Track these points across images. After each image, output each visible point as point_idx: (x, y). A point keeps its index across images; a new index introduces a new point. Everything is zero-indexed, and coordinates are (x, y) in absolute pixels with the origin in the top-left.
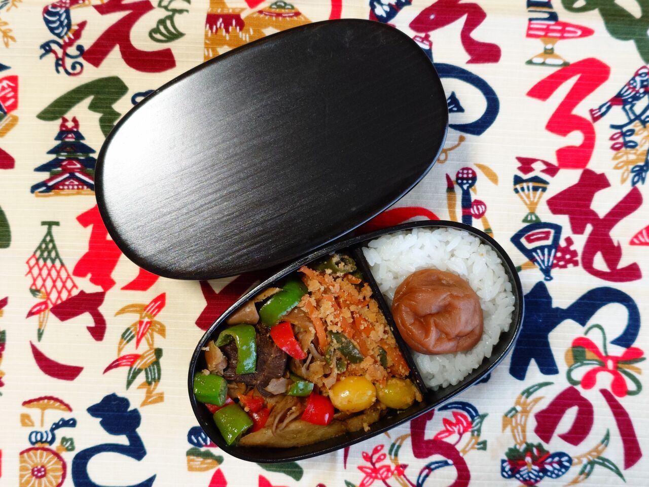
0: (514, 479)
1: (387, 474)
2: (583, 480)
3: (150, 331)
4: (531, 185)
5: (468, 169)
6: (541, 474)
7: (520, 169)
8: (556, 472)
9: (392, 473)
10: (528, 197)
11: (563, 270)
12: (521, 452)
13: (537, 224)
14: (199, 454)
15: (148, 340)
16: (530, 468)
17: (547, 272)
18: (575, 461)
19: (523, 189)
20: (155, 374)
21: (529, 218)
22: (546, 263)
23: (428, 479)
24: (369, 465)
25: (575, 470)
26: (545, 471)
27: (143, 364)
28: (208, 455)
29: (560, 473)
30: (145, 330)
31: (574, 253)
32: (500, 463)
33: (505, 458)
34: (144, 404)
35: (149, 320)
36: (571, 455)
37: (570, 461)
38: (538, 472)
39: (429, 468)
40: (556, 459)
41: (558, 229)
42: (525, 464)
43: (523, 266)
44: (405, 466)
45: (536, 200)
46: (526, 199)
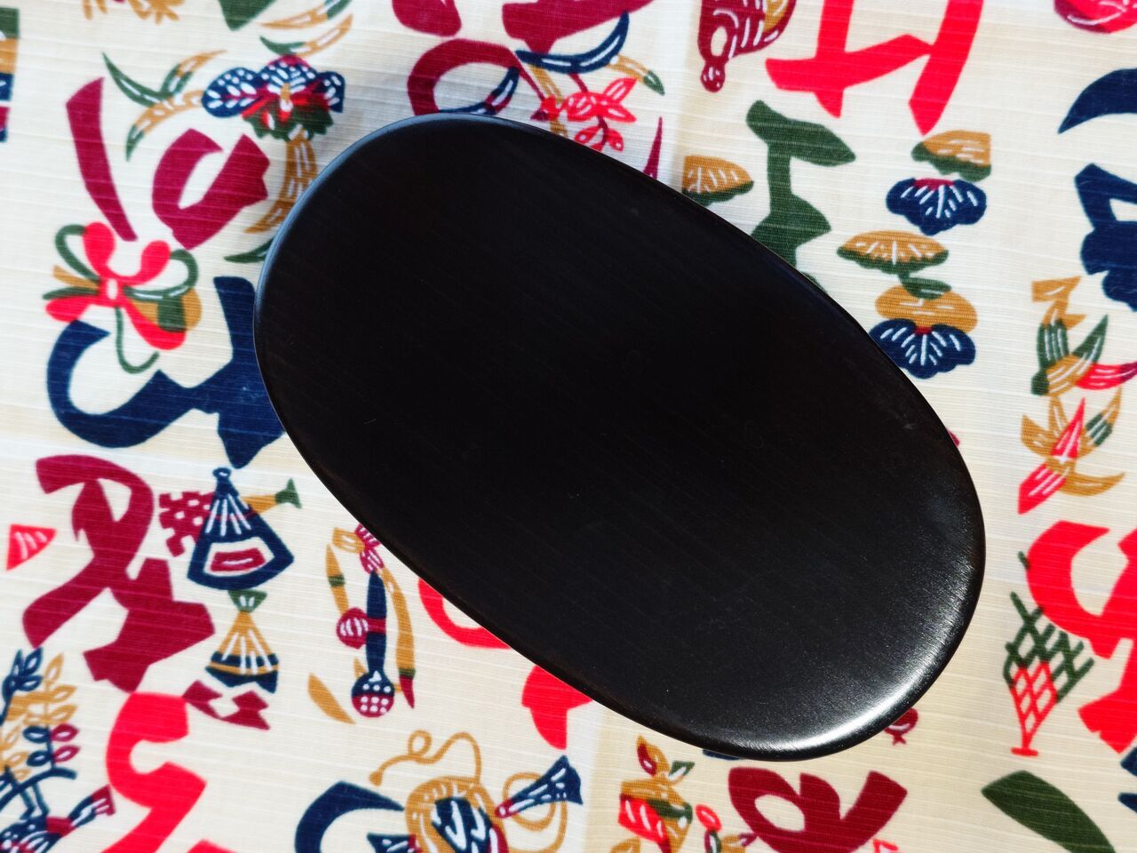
0: (319, 70)
1: (576, 102)
3: (1057, 435)
6: (265, 77)
7: (263, 705)
8: (236, 80)
9: (565, 104)
10: (250, 645)
11: (191, 488)
13: (237, 587)
14: (963, 166)
15: (1062, 415)
16: (286, 89)
17: (225, 488)
18: (196, 100)
20: (1050, 341)
21: (252, 600)
22: (225, 505)
23: (494, 86)
24: (612, 125)
25: (200, 81)
26: (258, 82)
27: (1073, 365)
28: (945, 164)
29: (228, 77)
30: (1065, 436)
31: (166, 521)
34: (1072, 283)
35: (1057, 457)
36: (203, 111)
37: (206, 100)
38: (269, 81)
39: (491, 107)
40: (231, 104)
41: (196, 574)
42: (295, 97)
43: (274, 503)
44: (539, 115)
45: (235, 637)
46: (255, 640)
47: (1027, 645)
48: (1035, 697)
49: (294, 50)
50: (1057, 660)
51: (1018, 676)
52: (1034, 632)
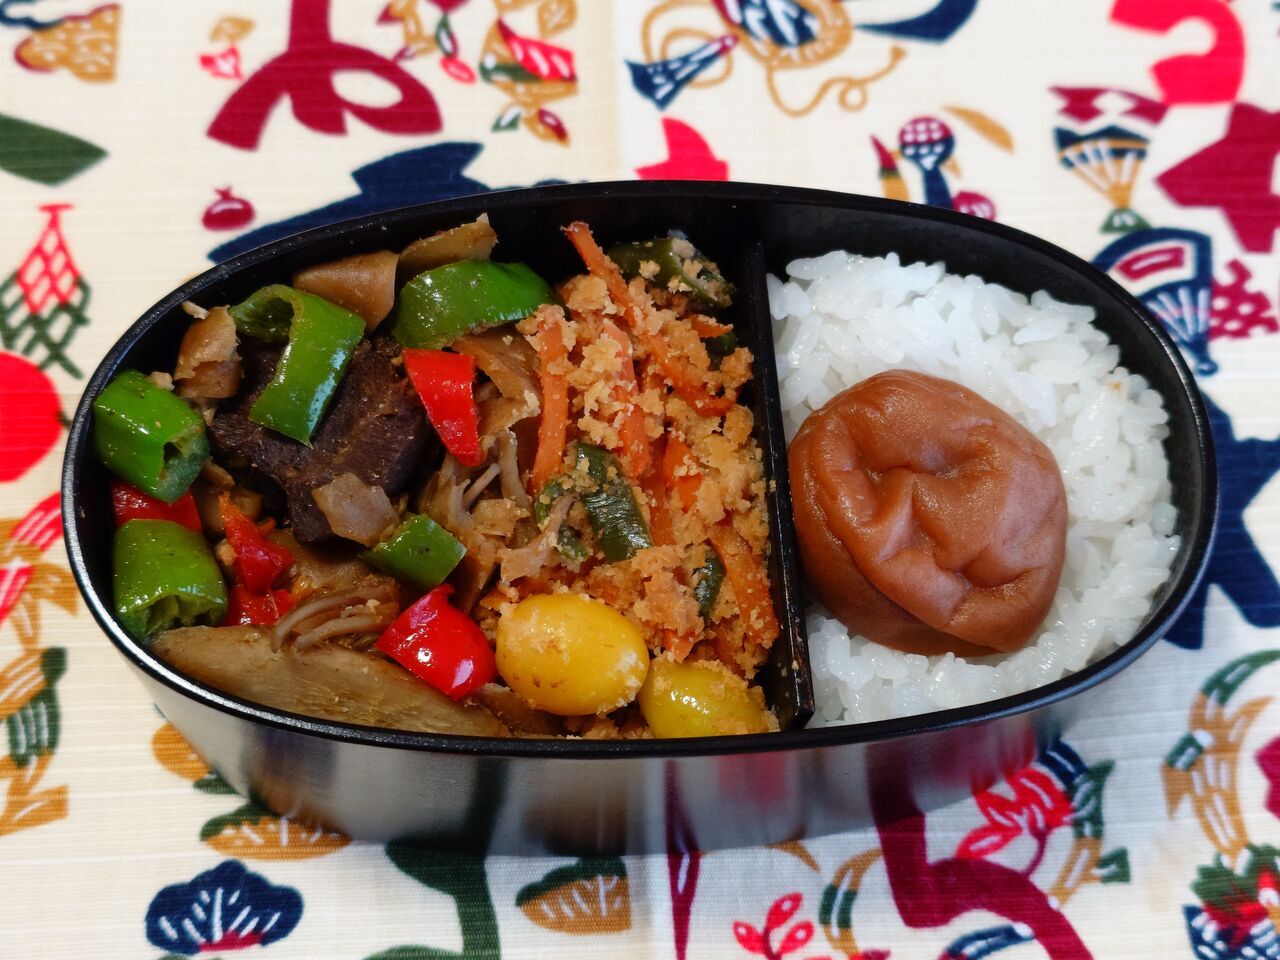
4: (1104, 145)
5: (928, 120)
10: (1102, 172)
12: (1240, 878)
13: (1143, 234)
19: (1083, 157)
32: (1180, 919)
33: (1196, 901)
39: (958, 958)
47: (59, 328)
48: (47, 272)
50: (18, 317)
51: (71, 292)
52: (51, 345)
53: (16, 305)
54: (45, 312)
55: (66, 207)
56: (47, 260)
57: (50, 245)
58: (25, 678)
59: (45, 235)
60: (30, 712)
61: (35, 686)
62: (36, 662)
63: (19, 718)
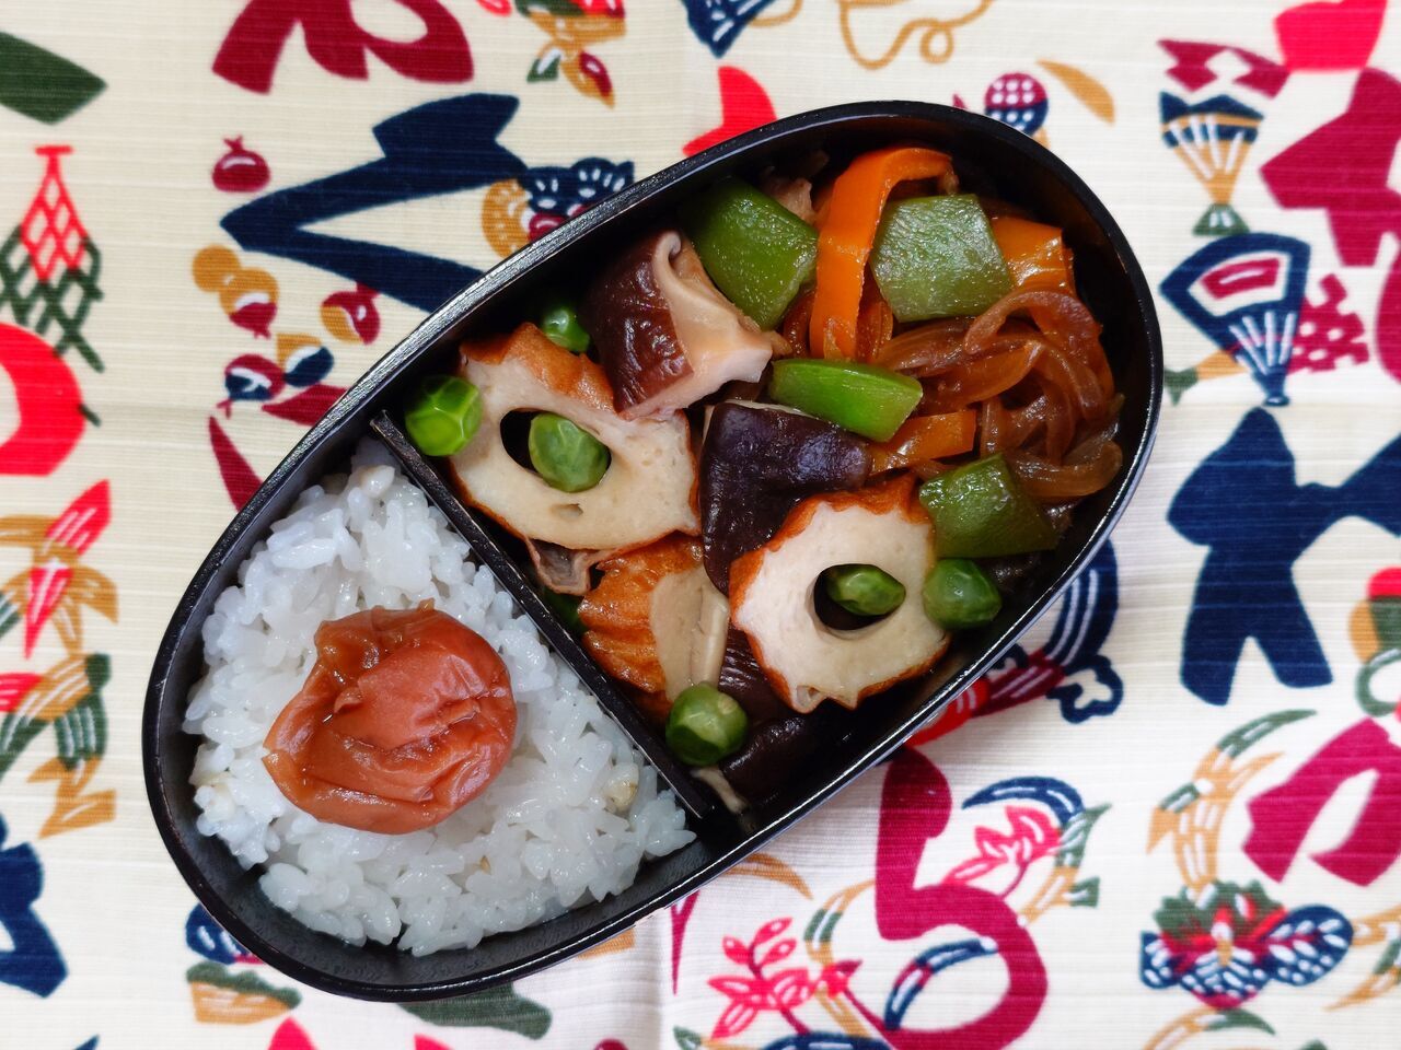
0: (1177, 989)
1: (797, 993)
2: (1387, 988)
3: (68, 600)
4: (1212, 121)
5: (1020, 78)
6: (1259, 974)
7: (1176, 73)
8: (1304, 966)
9: (813, 989)
10: (1206, 156)
11: (1323, 376)
12: (1199, 911)
13: (1238, 239)
14: (225, 981)
15: (61, 630)
16: (1225, 958)
17: (1273, 382)
18: (1362, 931)
19: (1188, 133)
21: (1213, 223)
22: (1270, 357)
23: (920, 998)
24: (744, 971)
25: (1360, 962)
26: (1270, 965)
27: (49, 706)
29: (1317, 970)
30: (52, 600)
31: (1352, 324)
32: (1137, 943)
33: (1155, 929)
34: (52, 827)
35: (63, 567)
36: (1349, 915)
37: (1346, 931)
38: (1251, 967)
39: (924, 966)
40: (1305, 927)
41: (1300, 253)
42: (1208, 945)
43: (1202, 370)
44: (850, 967)
45: (1229, 168)
46: (1202, 166)
47: (71, 301)
48: (51, 229)
49: (1221, 1017)
50: (27, 285)
51: (78, 255)
52: (64, 322)
53: (23, 270)
54: (55, 280)
55: (66, 150)
56: (51, 215)
57: (52, 196)
58: (71, 680)
59: (45, 184)
60: (77, 716)
61: (80, 691)
62: (81, 667)
63: (66, 721)
